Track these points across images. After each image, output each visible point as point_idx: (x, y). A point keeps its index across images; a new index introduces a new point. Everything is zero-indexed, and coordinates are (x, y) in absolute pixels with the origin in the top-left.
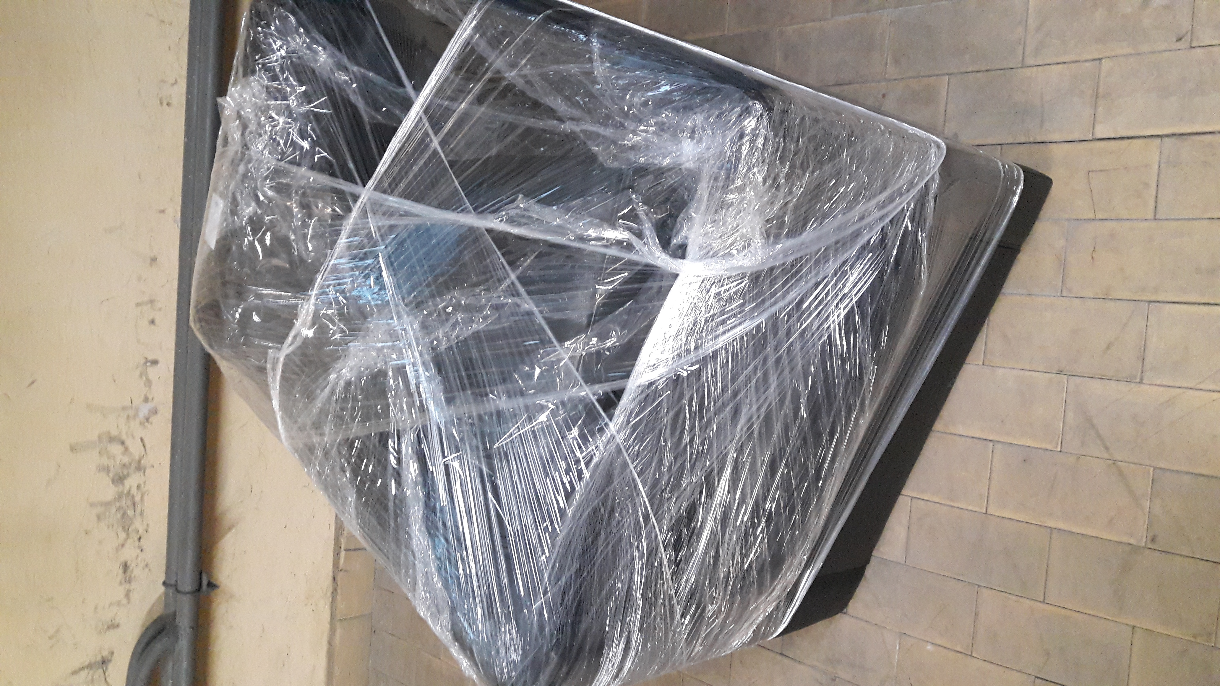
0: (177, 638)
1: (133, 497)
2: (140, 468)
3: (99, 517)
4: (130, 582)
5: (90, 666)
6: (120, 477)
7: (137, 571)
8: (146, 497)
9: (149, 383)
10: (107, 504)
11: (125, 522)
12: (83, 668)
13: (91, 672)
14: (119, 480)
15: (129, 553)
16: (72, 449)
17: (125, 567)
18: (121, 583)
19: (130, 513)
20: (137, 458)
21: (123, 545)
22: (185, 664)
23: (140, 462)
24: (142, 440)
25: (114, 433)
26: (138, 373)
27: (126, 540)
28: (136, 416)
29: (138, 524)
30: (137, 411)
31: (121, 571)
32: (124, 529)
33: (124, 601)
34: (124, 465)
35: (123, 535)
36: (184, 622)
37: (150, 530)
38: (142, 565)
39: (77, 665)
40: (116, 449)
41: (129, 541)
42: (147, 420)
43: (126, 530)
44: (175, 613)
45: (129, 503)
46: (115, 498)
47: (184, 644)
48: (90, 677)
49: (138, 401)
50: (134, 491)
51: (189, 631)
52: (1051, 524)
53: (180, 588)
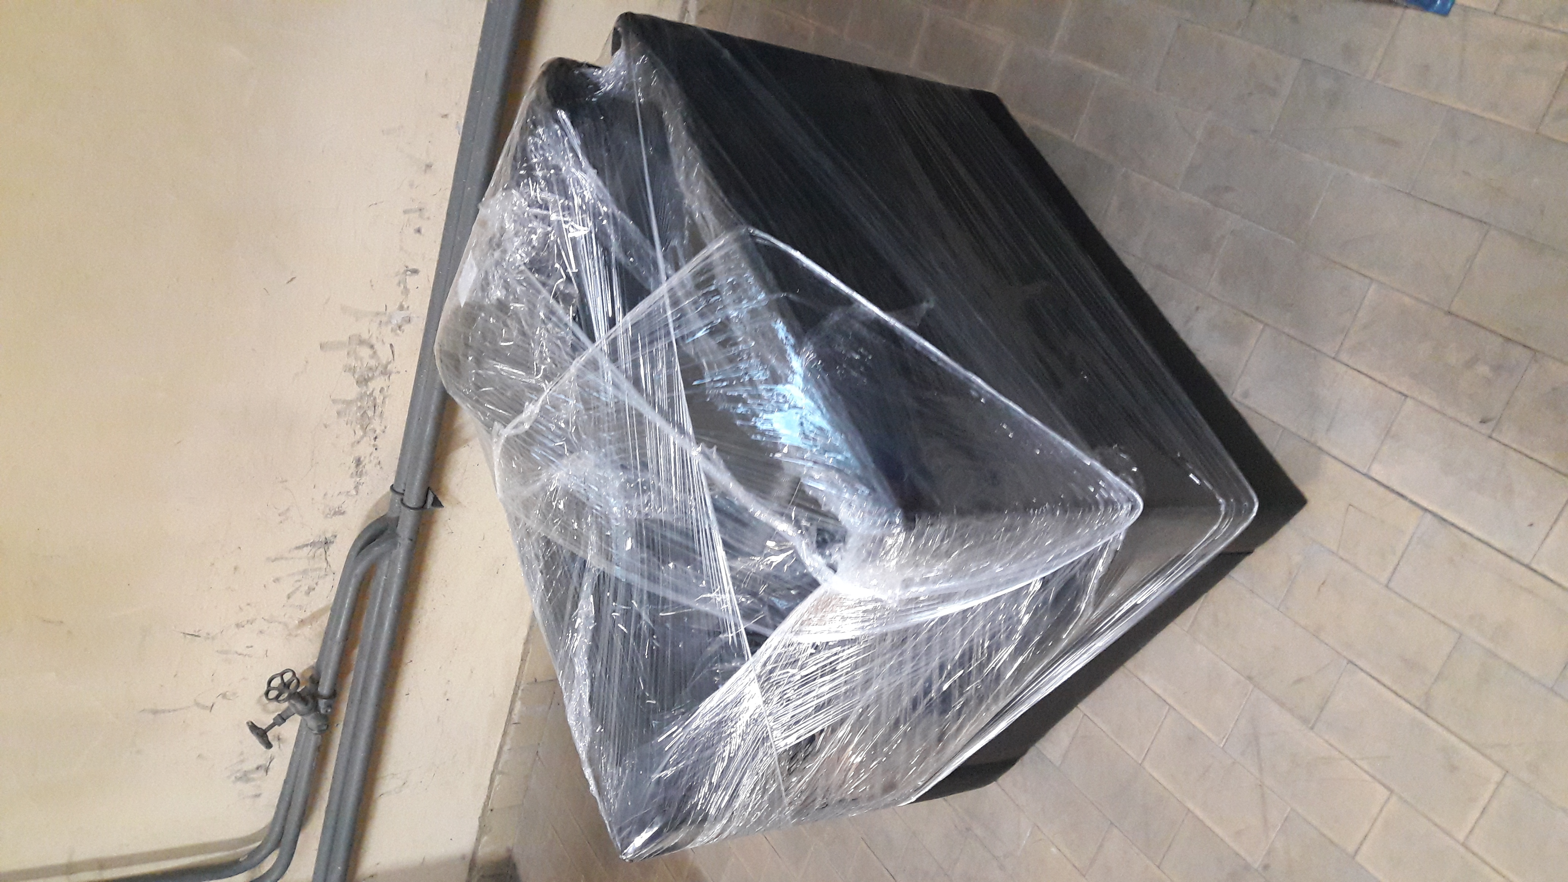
0: (395, 545)
1: (375, 399)
2: (386, 372)
3: (339, 413)
4: (361, 475)
5: (313, 544)
6: (365, 379)
7: (369, 467)
8: (387, 400)
9: (406, 291)
10: (349, 403)
11: (364, 422)
12: (307, 545)
13: (314, 550)
14: (363, 381)
15: (364, 449)
16: (322, 346)
17: (358, 462)
18: (352, 476)
19: (370, 413)
20: (384, 362)
21: (358, 442)
22: (399, 569)
23: (386, 367)
24: (391, 345)
25: (365, 336)
26: (396, 280)
27: (362, 438)
28: (389, 322)
29: (376, 424)
30: (390, 317)
31: (353, 465)
32: (362, 427)
33: (354, 493)
34: (371, 369)
35: (360, 433)
36: (405, 531)
37: (387, 430)
38: (376, 461)
39: (302, 541)
40: (365, 352)
41: (365, 439)
42: (400, 327)
43: (364, 429)
44: (398, 519)
45: (371, 404)
46: (357, 398)
47: (401, 552)
48: (311, 554)
49: (393, 307)
50: (377, 393)
51: (407, 542)
52: (1191, 806)
53: (405, 499)
